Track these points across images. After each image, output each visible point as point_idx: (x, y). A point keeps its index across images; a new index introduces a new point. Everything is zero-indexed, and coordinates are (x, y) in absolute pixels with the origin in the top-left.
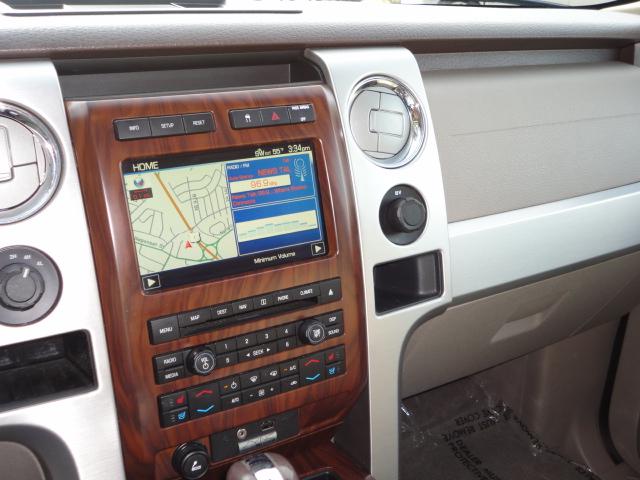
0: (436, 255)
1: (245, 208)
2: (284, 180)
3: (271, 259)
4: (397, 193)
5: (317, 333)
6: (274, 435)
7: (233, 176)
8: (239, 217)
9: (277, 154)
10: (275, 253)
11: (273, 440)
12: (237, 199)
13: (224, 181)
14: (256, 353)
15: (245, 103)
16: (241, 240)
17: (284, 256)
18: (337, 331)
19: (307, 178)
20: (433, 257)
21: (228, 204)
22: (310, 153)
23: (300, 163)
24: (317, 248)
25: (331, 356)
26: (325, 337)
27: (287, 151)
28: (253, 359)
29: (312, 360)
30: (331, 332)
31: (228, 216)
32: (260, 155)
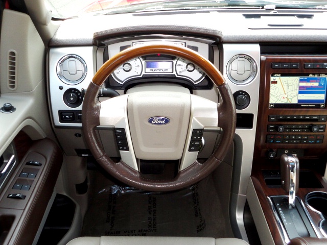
1: (302, 90)
2: (317, 84)
3: (307, 106)
5: (315, 129)
7: (301, 81)
8: (300, 93)
9: (316, 76)
10: (309, 104)
12: (301, 87)
13: (298, 81)
14: (296, 131)
15: (309, 61)
17: (311, 106)
18: (322, 131)
19: (324, 84)
21: (298, 88)
23: (323, 80)
24: (322, 106)
25: (319, 137)
26: (318, 131)
27: (319, 76)
28: (294, 132)
29: (312, 137)
30: (320, 131)
31: (297, 92)
32: (311, 76)
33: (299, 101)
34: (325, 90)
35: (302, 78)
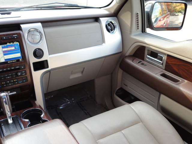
0: (47, 61)
1: (5, 53)
2: (13, 48)
3: (11, 62)
4: (37, 50)
5: (19, 74)
6: (15, 93)
7: (3, 48)
8: (5, 55)
9: (12, 44)
10: (12, 61)
11: (15, 94)
12: (4, 52)
13: (1, 49)
14: (8, 77)
15: (4, 35)
16: (5, 58)
17: (14, 61)
18: (24, 74)
19: (18, 48)
20: (46, 61)
21: (2, 53)
22: (18, 43)
23: (16, 45)
24: (21, 60)
25: (24, 78)
26: (21, 75)
27: (13, 43)
28: (8, 78)
29: (20, 79)
30: (23, 74)
31: (2, 55)
32: (8, 44)
33: (6, 60)
34: (20, 51)
35: (3, 46)
